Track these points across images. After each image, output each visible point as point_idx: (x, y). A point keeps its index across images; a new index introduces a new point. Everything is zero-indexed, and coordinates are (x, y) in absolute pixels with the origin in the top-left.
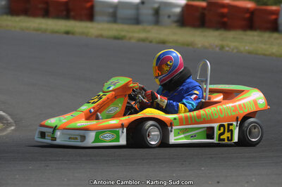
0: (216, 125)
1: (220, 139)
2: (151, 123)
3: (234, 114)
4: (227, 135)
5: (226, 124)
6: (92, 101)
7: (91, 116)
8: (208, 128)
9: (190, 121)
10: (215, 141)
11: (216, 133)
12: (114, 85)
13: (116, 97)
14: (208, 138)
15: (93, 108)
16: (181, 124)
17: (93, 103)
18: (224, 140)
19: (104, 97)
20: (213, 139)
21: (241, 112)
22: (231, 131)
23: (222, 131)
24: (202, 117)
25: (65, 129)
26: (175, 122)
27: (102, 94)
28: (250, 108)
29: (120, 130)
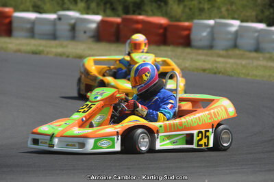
0: (195, 132)
1: (198, 145)
3: (210, 121)
4: (204, 140)
5: (203, 131)
6: (82, 110)
7: (82, 124)
8: (187, 134)
9: (173, 129)
10: (194, 146)
11: (196, 139)
12: (101, 95)
13: (103, 107)
14: (187, 144)
15: (85, 117)
16: (166, 131)
17: (84, 112)
18: (201, 145)
19: (93, 107)
20: (192, 144)
21: (216, 119)
22: (207, 137)
23: (200, 137)
24: (184, 124)
25: (62, 137)
26: (161, 129)
27: (90, 104)
28: (222, 116)
29: (116, 138)
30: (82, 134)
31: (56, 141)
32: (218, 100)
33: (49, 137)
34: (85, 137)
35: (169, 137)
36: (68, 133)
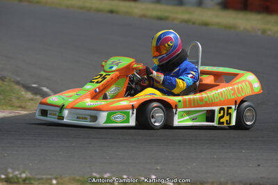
0: (217, 109)
1: (220, 123)
2: (155, 104)
3: (233, 97)
4: (226, 118)
5: (225, 107)
6: (96, 81)
7: (95, 96)
8: (208, 111)
9: (193, 105)
10: (215, 124)
11: (217, 116)
12: (117, 64)
13: (118, 78)
14: (207, 121)
15: (99, 88)
16: (185, 107)
17: (97, 82)
18: (223, 123)
19: (108, 77)
20: (213, 122)
21: (239, 96)
22: (230, 115)
23: (222, 114)
24: (204, 100)
25: (73, 108)
26: (179, 104)
27: (104, 74)
28: (247, 92)
29: (131, 111)
30: (94, 106)
31: (66, 112)
32: (243, 75)
33: (58, 109)
34: (98, 109)
35: (188, 113)
36: (80, 105)
